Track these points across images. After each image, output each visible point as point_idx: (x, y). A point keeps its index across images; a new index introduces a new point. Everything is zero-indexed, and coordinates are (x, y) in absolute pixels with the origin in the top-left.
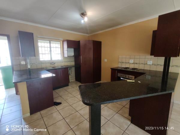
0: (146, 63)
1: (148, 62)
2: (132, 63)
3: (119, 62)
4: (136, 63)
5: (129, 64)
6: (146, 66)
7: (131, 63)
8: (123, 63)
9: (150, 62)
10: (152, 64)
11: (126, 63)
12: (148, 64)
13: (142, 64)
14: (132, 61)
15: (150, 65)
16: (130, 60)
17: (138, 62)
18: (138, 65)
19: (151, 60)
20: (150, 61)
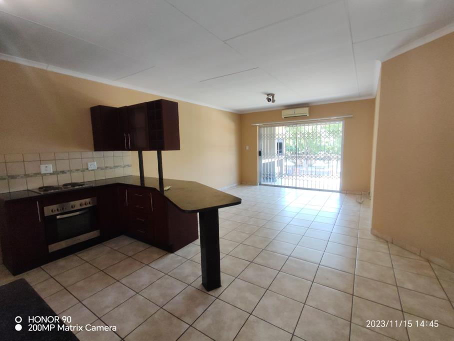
0: (85, 167)
1: (89, 166)
11: (27, 176)
12: (90, 169)
13: (77, 170)
14: (48, 168)
15: (94, 170)
16: (43, 167)
17: (66, 168)
19: (93, 161)
20: (93, 163)
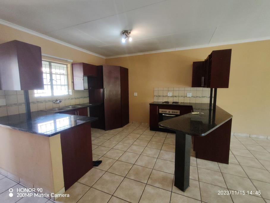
0: (185, 95)
1: (187, 95)
2: (171, 97)
3: (155, 96)
4: (176, 96)
5: (167, 97)
6: (185, 98)
7: (169, 96)
8: (160, 96)
9: (190, 95)
10: (192, 96)
11: (163, 96)
12: (188, 96)
13: (182, 96)
14: (170, 94)
15: (190, 97)
16: (169, 93)
17: (177, 95)
18: (178, 97)
19: (190, 93)
